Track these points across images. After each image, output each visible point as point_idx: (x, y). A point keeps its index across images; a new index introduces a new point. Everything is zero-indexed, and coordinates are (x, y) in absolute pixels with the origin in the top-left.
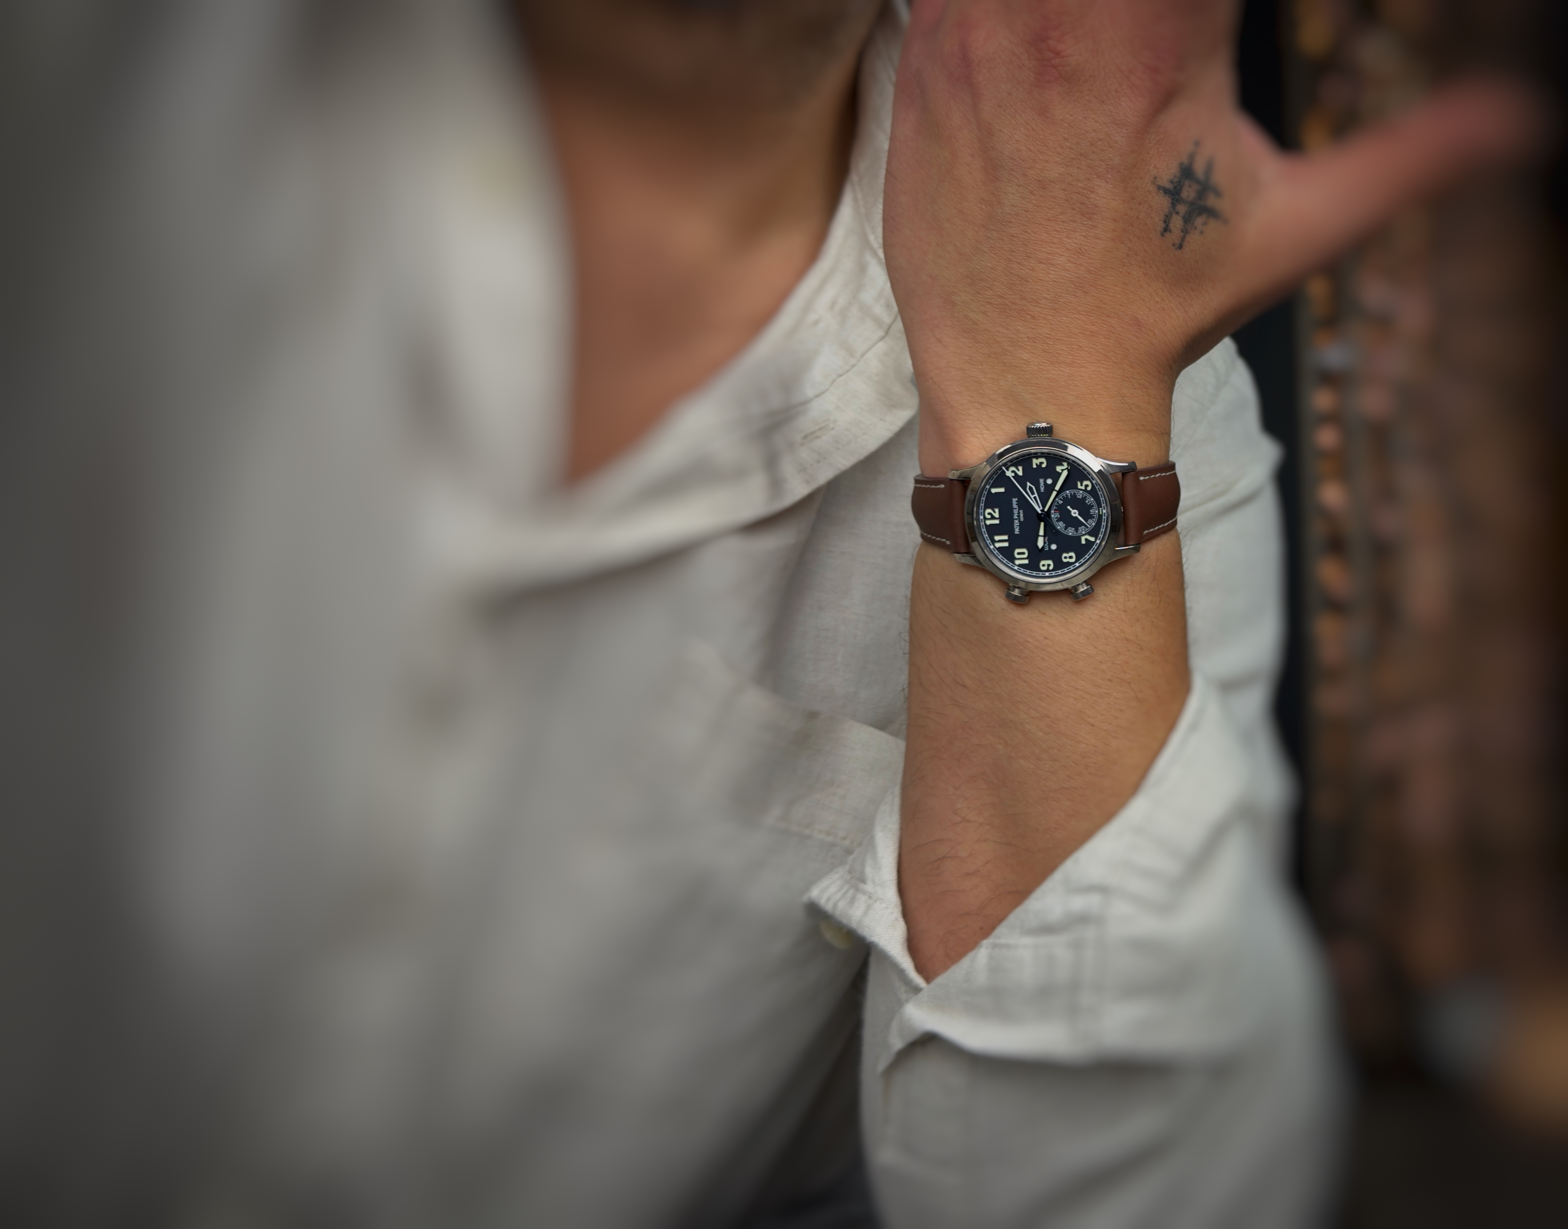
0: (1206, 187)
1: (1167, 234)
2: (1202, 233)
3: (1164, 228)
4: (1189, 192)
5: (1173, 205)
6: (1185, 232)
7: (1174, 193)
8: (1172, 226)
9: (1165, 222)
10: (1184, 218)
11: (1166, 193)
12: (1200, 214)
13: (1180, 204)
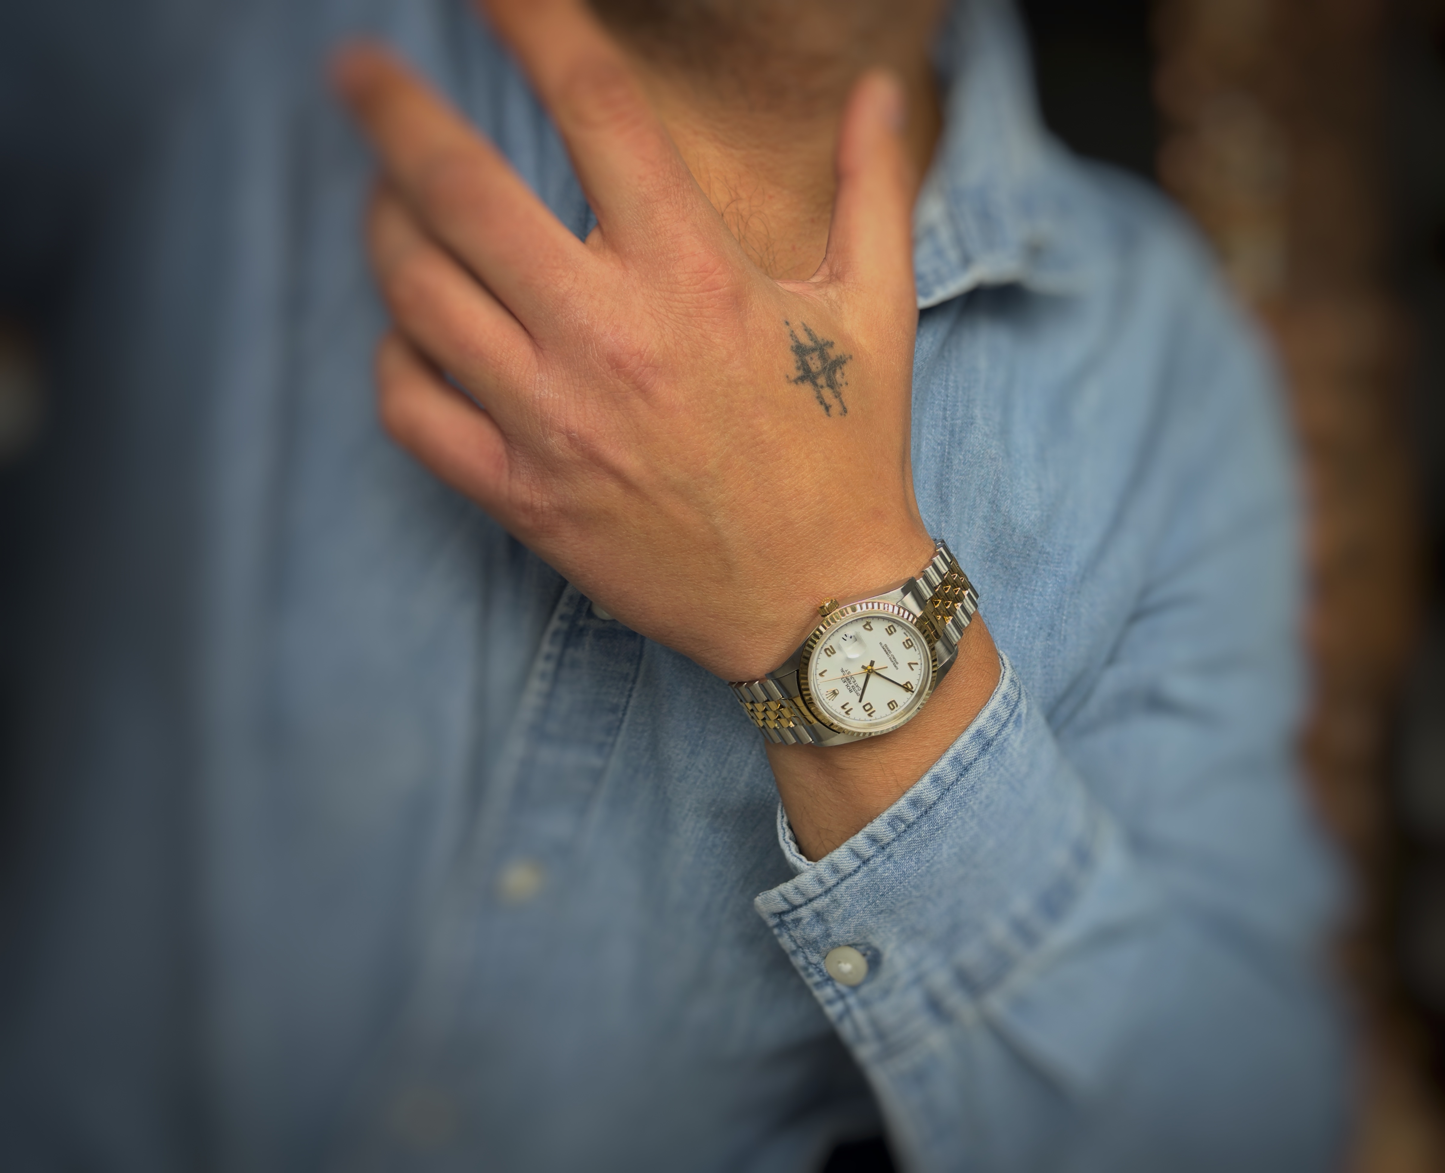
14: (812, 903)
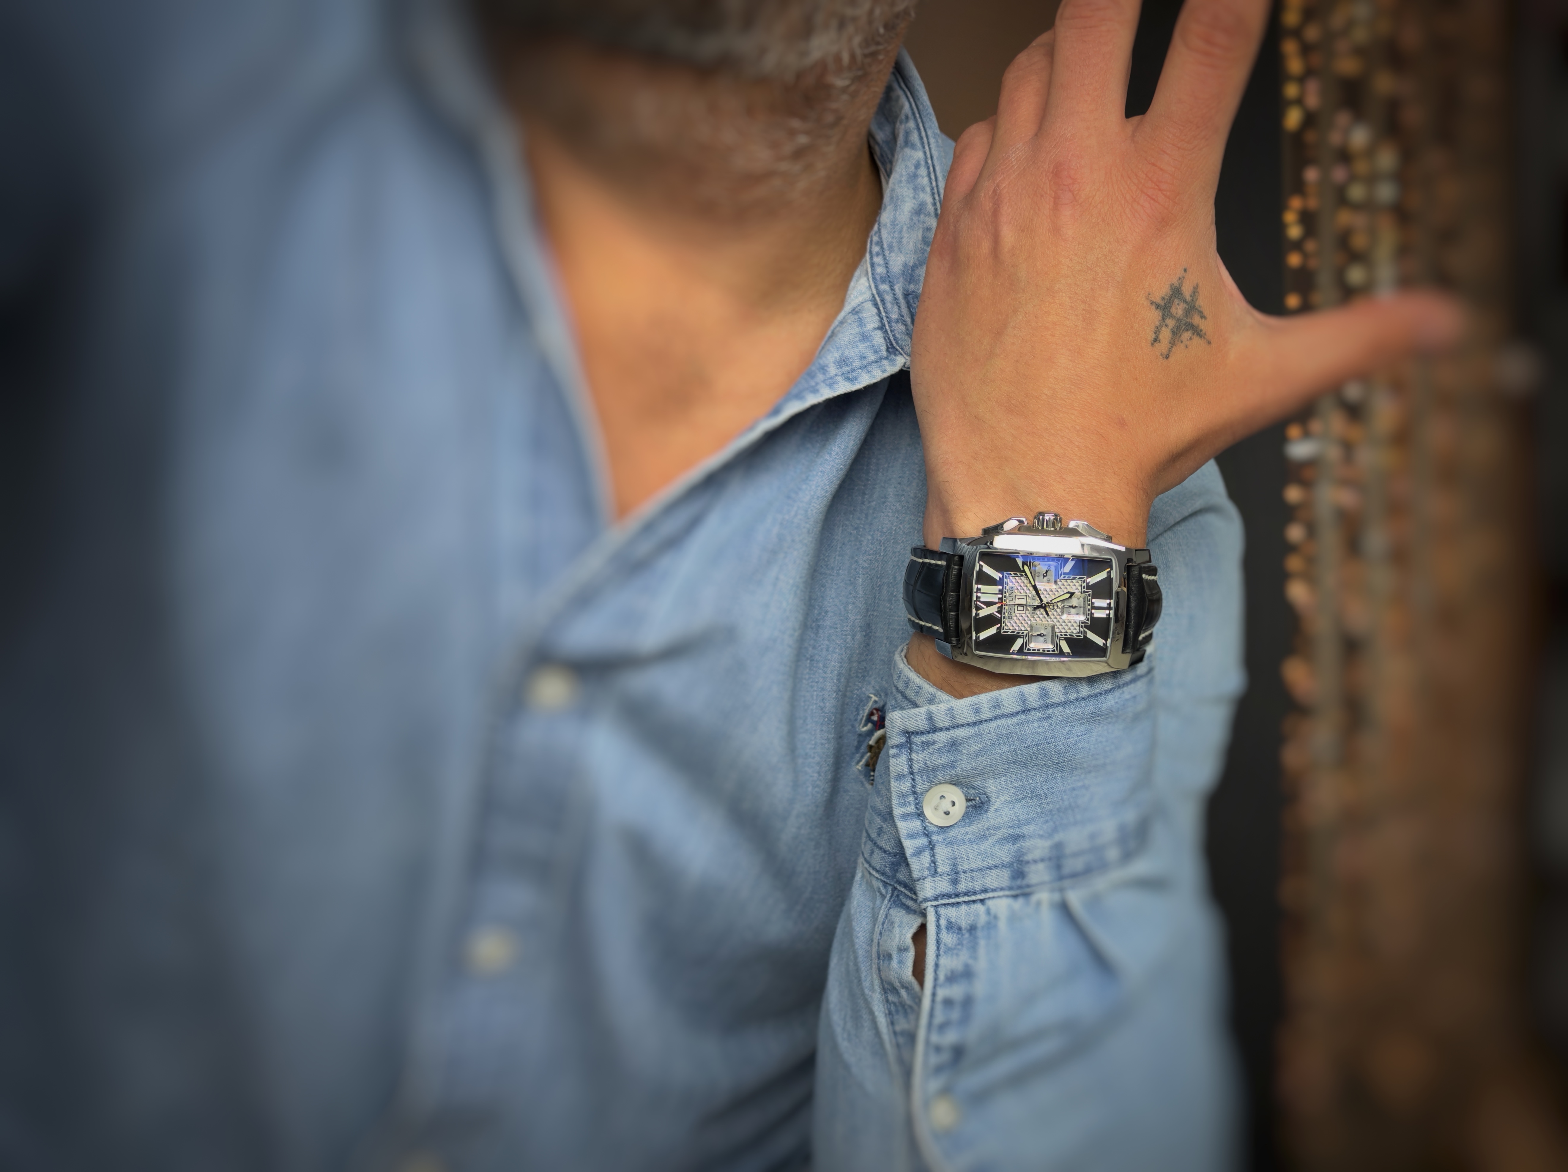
0: (1192, 308)
1: (1157, 344)
2: (1187, 345)
3: (1155, 339)
5: (1164, 319)
6: (1172, 343)
7: (1165, 308)
8: (1161, 337)
9: (1156, 333)
10: (1172, 331)
11: (1158, 308)
12: (1186, 330)
13: (1169, 319)
14: (956, 730)
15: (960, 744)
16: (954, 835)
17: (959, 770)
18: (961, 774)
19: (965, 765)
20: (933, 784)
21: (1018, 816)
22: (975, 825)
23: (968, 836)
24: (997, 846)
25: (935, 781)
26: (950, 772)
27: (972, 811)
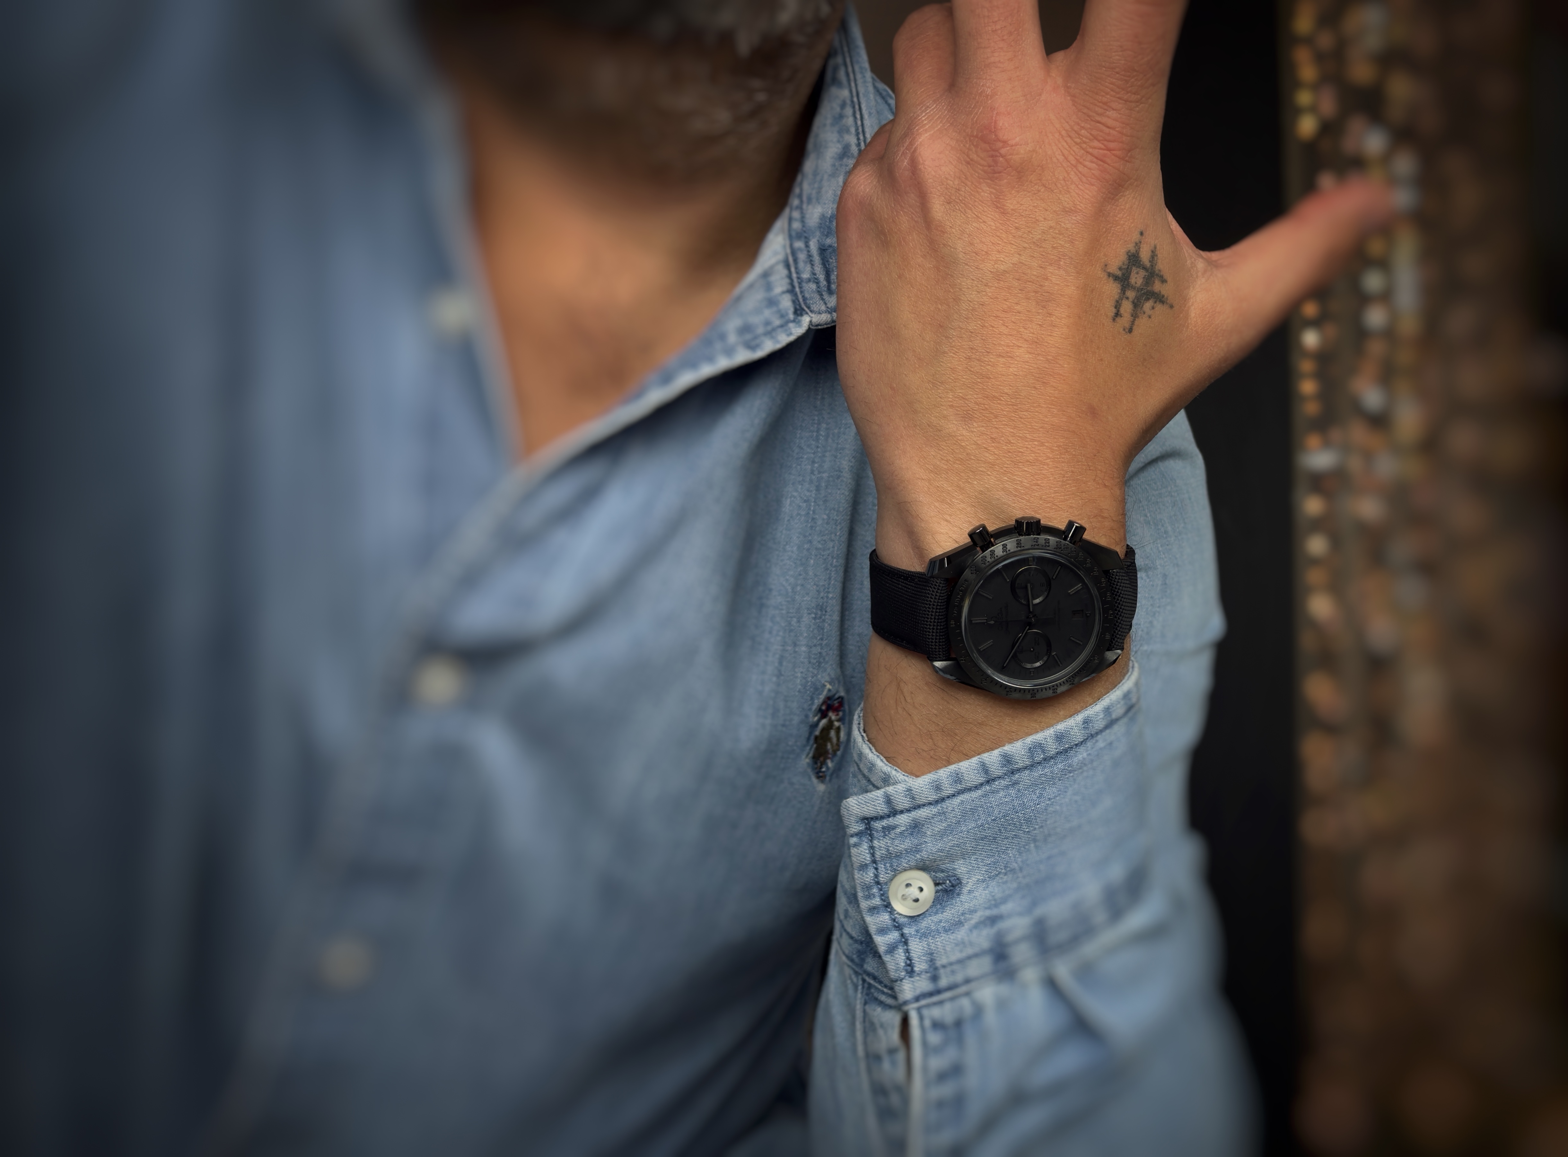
0: (1152, 274)
1: (1118, 319)
2: (1150, 317)
3: (1116, 314)
4: (1137, 278)
5: (1123, 291)
6: (1135, 316)
8: (1122, 311)
9: (1116, 307)
10: (1133, 302)
11: (1116, 280)
12: (1148, 299)
13: (1129, 289)
14: (917, 810)
15: (923, 825)
16: (927, 926)
17: (924, 854)
18: (927, 858)
19: (931, 848)
20: (896, 873)
21: (993, 896)
22: (948, 911)
23: (942, 924)
24: (975, 933)
25: (899, 869)
26: (915, 857)
27: (943, 895)
